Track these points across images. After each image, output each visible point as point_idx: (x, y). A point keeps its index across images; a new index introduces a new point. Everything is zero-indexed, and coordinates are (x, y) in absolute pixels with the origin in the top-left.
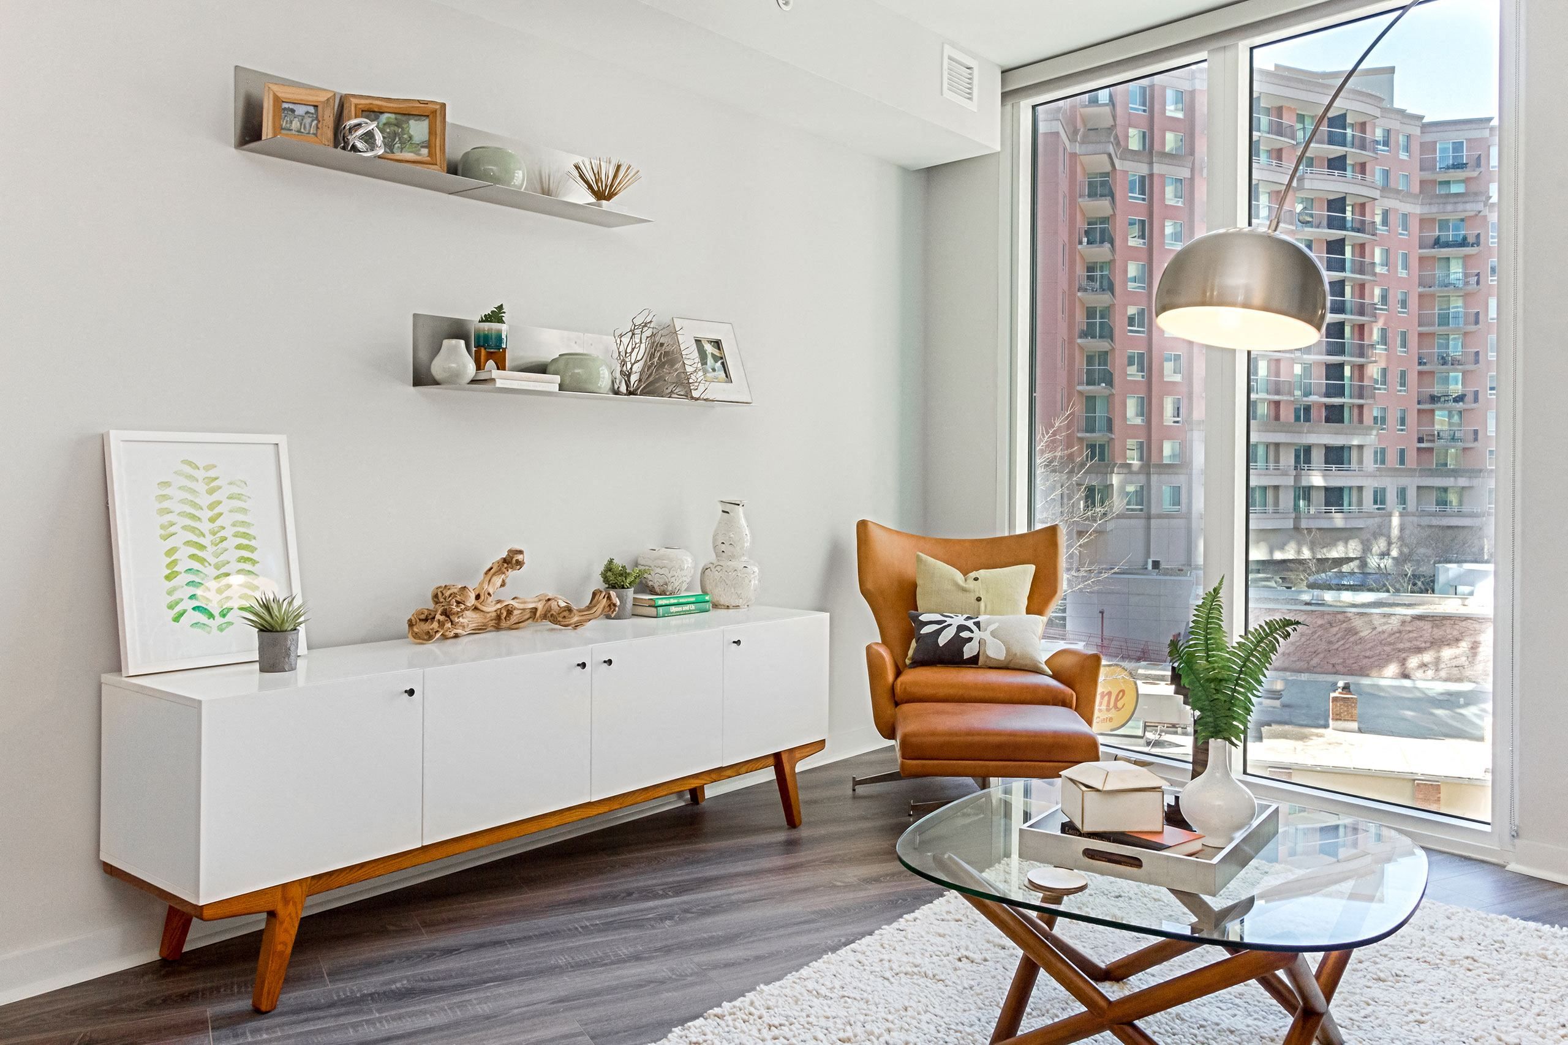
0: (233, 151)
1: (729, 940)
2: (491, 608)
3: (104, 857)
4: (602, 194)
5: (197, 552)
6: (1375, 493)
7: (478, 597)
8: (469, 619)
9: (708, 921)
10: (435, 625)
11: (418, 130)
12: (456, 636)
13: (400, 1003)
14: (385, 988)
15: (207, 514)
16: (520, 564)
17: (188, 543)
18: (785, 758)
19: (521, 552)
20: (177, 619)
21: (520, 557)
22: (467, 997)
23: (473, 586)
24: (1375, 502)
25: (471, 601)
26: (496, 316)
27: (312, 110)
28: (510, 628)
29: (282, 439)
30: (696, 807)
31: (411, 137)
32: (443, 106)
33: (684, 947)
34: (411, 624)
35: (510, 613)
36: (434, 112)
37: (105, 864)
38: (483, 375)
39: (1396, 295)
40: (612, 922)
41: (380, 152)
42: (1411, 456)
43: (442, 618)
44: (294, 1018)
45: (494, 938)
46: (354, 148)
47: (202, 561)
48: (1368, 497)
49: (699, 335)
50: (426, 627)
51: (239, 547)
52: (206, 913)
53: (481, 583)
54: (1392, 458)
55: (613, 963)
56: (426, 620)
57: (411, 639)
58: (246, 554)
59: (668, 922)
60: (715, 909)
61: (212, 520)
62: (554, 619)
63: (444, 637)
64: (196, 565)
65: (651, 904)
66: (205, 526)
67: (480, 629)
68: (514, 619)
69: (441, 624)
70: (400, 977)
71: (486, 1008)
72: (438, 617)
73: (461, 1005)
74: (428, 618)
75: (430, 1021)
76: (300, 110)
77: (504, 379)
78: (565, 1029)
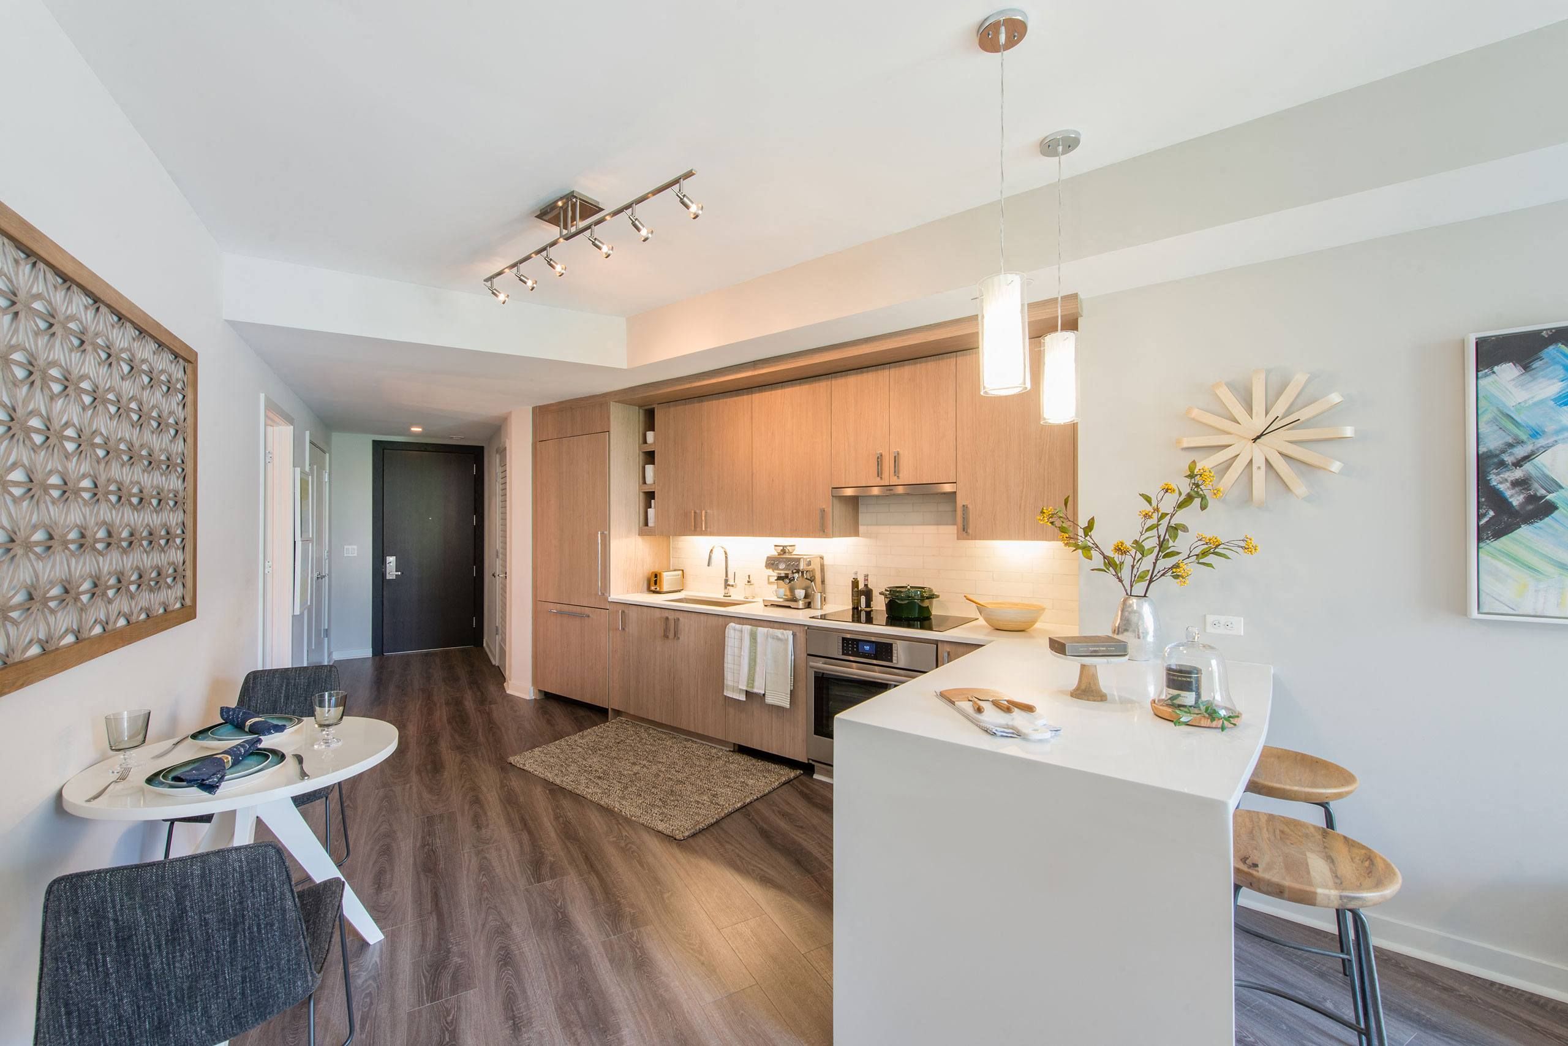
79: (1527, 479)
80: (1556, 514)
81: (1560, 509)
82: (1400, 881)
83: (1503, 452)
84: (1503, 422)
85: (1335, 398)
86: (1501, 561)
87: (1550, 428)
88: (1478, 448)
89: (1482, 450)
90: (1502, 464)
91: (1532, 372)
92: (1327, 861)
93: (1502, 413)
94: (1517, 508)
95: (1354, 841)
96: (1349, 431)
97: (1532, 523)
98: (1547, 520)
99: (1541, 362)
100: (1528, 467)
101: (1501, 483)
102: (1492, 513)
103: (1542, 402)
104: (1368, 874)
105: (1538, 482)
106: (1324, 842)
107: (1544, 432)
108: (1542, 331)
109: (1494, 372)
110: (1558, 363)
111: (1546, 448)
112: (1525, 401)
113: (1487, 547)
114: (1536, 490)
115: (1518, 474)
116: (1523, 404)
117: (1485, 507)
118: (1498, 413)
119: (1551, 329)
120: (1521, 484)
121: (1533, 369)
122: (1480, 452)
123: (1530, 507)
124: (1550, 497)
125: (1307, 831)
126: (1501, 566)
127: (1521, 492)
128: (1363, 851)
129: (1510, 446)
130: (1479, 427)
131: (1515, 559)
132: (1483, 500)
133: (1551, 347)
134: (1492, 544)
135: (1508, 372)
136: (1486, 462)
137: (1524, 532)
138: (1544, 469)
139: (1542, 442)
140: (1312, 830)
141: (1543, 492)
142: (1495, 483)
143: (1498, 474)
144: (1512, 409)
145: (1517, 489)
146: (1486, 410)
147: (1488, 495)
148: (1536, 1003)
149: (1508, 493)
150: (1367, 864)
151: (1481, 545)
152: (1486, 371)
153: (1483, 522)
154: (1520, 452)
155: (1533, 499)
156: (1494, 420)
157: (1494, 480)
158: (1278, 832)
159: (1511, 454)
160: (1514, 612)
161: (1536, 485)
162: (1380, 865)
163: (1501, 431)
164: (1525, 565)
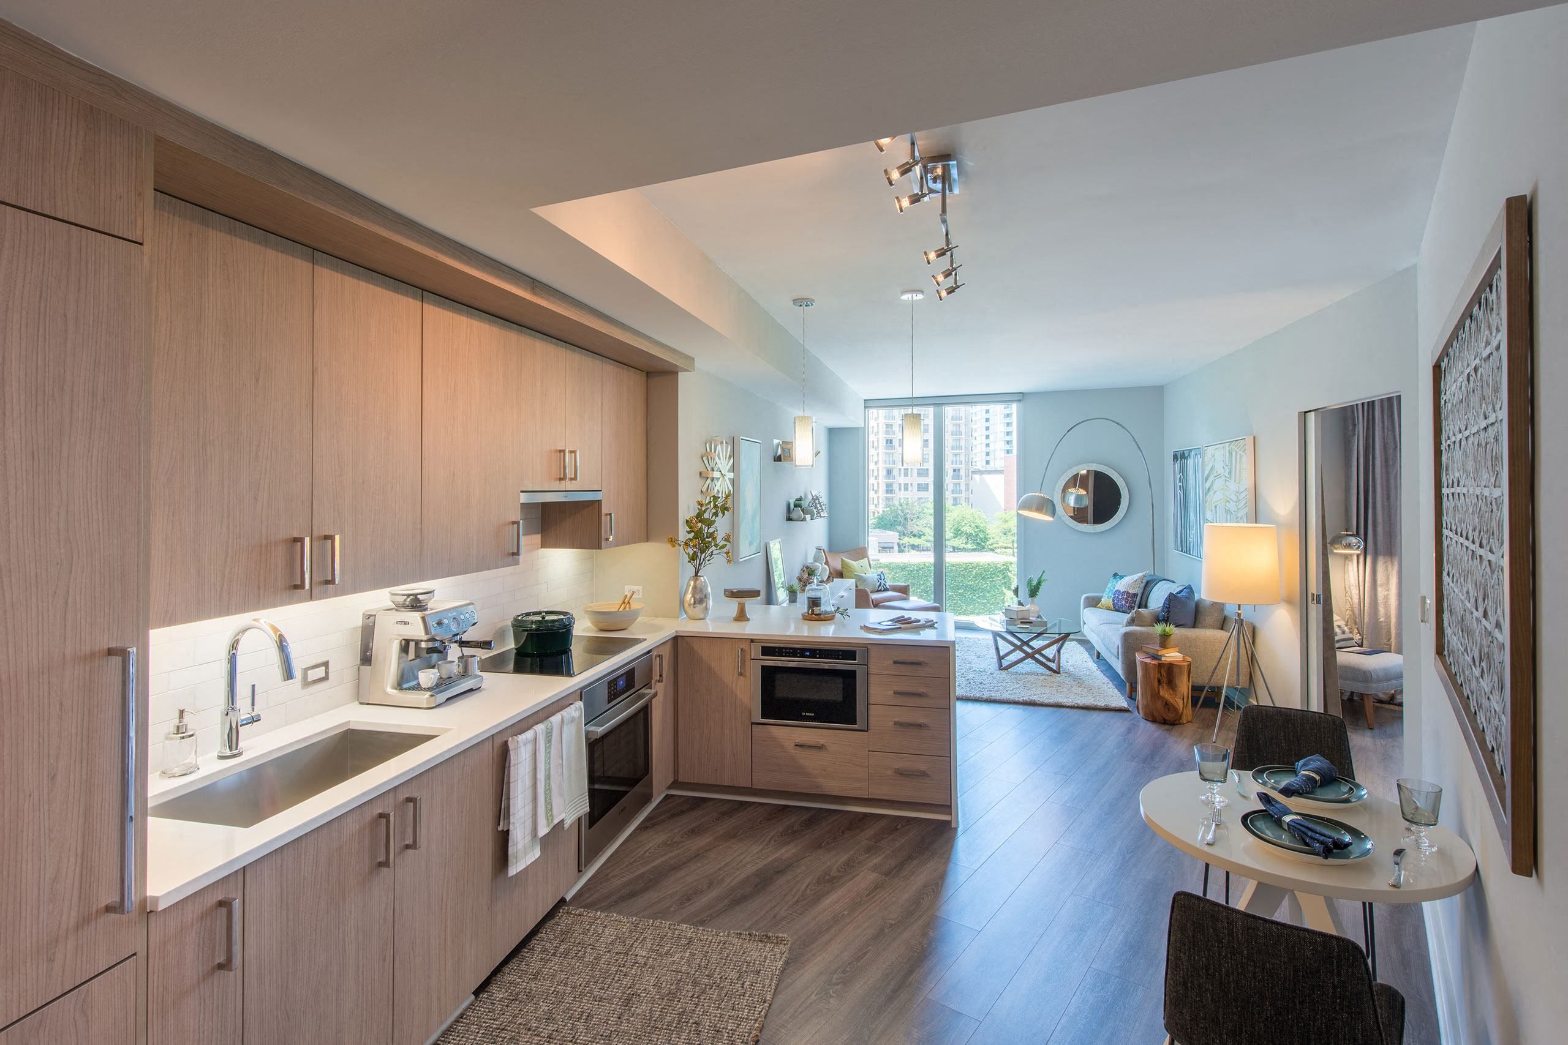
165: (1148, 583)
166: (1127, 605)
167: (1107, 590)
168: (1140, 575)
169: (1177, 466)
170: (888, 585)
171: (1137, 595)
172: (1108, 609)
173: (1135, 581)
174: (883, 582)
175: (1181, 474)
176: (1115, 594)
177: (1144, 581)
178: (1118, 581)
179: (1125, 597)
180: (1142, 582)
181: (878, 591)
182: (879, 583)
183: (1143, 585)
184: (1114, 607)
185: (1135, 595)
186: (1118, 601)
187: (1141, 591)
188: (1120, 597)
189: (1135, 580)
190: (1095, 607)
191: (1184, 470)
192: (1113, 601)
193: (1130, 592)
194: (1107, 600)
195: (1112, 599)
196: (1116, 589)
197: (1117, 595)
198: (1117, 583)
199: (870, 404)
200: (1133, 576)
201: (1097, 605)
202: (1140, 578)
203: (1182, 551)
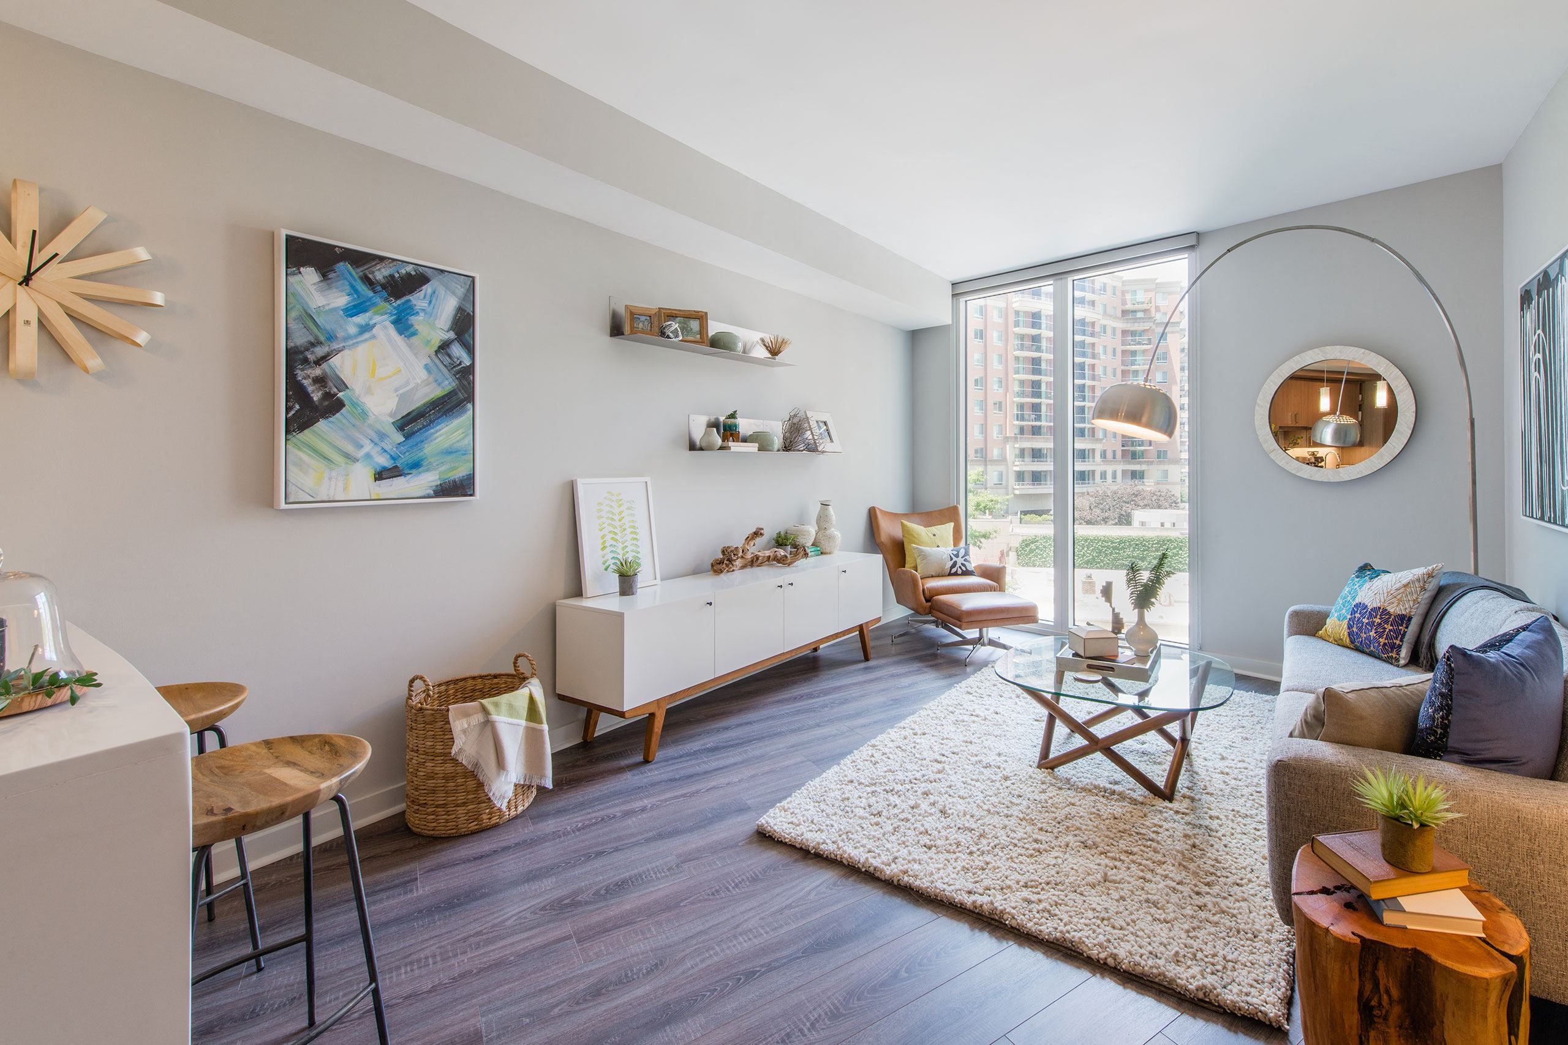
0: (609, 338)
1: (858, 715)
2: (749, 556)
3: (557, 692)
4: (774, 352)
5: (614, 536)
6: (1101, 473)
7: (743, 551)
8: (738, 563)
9: (845, 707)
10: (724, 565)
11: (695, 325)
12: (733, 571)
13: (714, 753)
14: (704, 747)
15: (617, 517)
16: (761, 534)
17: (610, 532)
18: (864, 626)
19: (762, 529)
20: (606, 569)
21: (762, 531)
22: (745, 748)
23: (740, 545)
24: (1101, 479)
25: (740, 554)
26: (733, 416)
27: (648, 318)
28: (758, 566)
29: (648, 479)
30: (815, 653)
31: (691, 329)
32: (706, 313)
33: (839, 719)
34: (712, 565)
35: (758, 559)
36: (702, 317)
37: (559, 695)
38: (725, 444)
39: (1109, 370)
40: (799, 710)
41: (681, 338)
42: (1119, 454)
43: (727, 562)
44: (666, 763)
45: (747, 721)
46: (668, 337)
47: (616, 540)
48: (1098, 476)
49: (818, 419)
50: (719, 567)
51: (631, 533)
52: (627, 715)
53: (744, 544)
54: (1109, 455)
55: (808, 729)
56: (720, 563)
57: (711, 573)
58: (635, 536)
59: (826, 709)
60: (845, 701)
61: (620, 521)
62: (779, 561)
63: (728, 571)
64: (614, 543)
65: (814, 701)
66: (617, 524)
67: (743, 567)
68: (759, 561)
69: (727, 565)
70: (710, 741)
71: (758, 753)
72: (725, 562)
73: (746, 752)
74: (721, 562)
75: (732, 761)
76: (643, 318)
77: (735, 447)
78: (799, 759)
79: (324, 377)
80: (343, 411)
81: (347, 406)
82: (367, 743)
83: (307, 350)
84: (307, 321)
85: (142, 254)
86: (304, 452)
87: (341, 334)
88: (287, 342)
89: (291, 345)
90: (306, 361)
91: (329, 281)
92: (290, 766)
93: (306, 313)
94: (317, 403)
95: (302, 736)
96: (158, 298)
97: (327, 418)
98: (338, 415)
99: (334, 274)
100: (325, 366)
101: (305, 378)
102: (297, 407)
103: (335, 309)
104: (336, 754)
105: (332, 381)
106: (272, 754)
107: (336, 337)
108: (336, 247)
109: (300, 273)
110: (346, 279)
111: (339, 351)
112: (323, 306)
113: (293, 439)
114: (330, 388)
115: (317, 372)
116: (322, 308)
117: (292, 400)
118: (303, 312)
119: (341, 248)
120: (320, 381)
121: (330, 279)
122: (289, 347)
123: (326, 403)
124: (340, 395)
125: (249, 752)
126: (304, 457)
127: (319, 389)
128: (316, 740)
129: (313, 345)
130: (288, 322)
131: (315, 451)
132: (291, 393)
133: (342, 264)
134: (297, 436)
135: (310, 275)
136: (295, 357)
137: (322, 425)
138: (336, 370)
139: (335, 346)
140: (253, 748)
141: (335, 390)
142: (300, 378)
143: (302, 370)
144: (314, 311)
145: (317, 386)
146: (294, 306)
147: (296, 390)
148: (325, 850)
149: (310, 389)
150: (327, 748)
151: (289, 437)
152: (294, 269)
153: (290, 415)
154: (320, 351)
155: (328, 396)
156: (299, 319)
157: (300, 375)
158: (217, 771)
159: (313, 353)
160: (311, 499)
161: (330, 384)
162: (341, 743)
163: (304, 330)
164: (322, 456)
165: (1440, 591)
166: (1382, 641)
167: (1340, 601)
168: (1420, 571)
169: (1530, 315)
170: (971, 567)
171: (1410, 619)
172: (1339, 643)
173: (1406, 586)
174: (960, 561)
175: (1540, 331)
176: (1353, 612)
177: (1432, 586)
178: (1365, 582)
179: (1378, 620)
180: (1423, 589)
181: (950, 574)
182: (951, 563)
183: (1427, 595)
184: (1352, 642)
185: (1404, 619)
186: (1360, 629)
187: (1422, 610)
188: (1365, 621)
189: (1405, 582)
190: (1314, 635)
191: (1547, 322)
192: (1350, 627)
193: (1392, 611)
194: (1336, 624)
195: (1346, 621)
196: (1357, 601)
197: (1357, 615)
198: (1361, 586)
199: (961, 289)
200: (1400, 574)
201: (1318, 630)
202: (1418, 580)
203: (1542, 518)
